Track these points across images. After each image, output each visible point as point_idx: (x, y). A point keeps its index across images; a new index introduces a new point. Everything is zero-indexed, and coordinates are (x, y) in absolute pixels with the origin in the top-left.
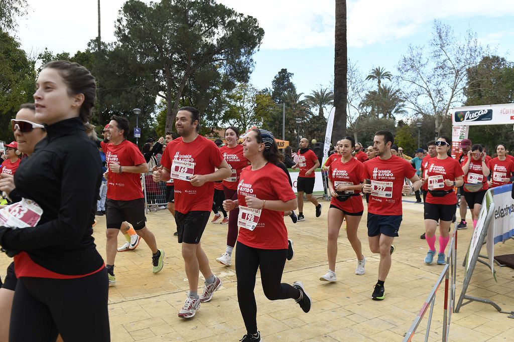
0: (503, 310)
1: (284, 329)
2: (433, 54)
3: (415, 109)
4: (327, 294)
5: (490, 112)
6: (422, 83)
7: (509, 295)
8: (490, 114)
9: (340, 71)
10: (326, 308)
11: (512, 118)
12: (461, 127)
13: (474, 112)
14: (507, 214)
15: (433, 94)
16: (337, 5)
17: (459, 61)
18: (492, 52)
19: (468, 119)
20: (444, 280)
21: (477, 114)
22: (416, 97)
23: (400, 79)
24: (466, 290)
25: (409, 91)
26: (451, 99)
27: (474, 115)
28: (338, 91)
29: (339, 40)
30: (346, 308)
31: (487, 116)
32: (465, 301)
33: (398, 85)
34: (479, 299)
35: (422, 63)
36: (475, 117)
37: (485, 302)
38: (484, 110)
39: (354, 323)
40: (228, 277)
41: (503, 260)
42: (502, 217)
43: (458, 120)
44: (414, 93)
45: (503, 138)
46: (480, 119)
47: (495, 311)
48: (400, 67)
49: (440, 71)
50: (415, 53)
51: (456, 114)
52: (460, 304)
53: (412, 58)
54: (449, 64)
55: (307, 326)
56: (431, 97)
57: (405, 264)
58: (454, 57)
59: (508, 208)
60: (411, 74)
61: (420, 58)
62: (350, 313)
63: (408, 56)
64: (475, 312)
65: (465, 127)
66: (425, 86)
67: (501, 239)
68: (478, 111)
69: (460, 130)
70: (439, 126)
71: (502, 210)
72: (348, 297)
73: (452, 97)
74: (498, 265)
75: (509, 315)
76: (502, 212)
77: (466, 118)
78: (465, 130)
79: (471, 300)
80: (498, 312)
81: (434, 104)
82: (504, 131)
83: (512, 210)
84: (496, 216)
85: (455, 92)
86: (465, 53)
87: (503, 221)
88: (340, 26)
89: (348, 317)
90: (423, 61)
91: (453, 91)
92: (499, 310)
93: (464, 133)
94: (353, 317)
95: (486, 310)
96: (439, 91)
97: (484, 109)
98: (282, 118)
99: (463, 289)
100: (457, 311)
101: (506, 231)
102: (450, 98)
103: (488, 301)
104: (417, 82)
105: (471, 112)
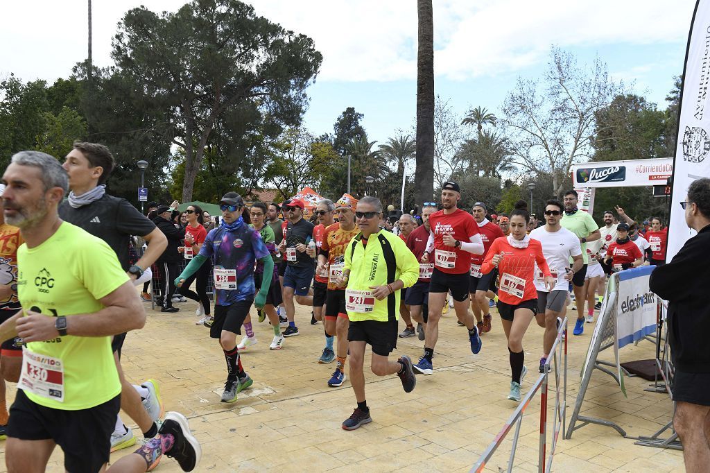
0: (628, 435)
1: (335, 466)
2: (550, 91)
3: (526, 164)
4: (396, 417)
5: (623, 170)
6: (534, 129)
7: (638, 414)
8: (622, 173)
9: (424, 112)
10: (393, 437)
11: (651, 178)
12: (585, 190)
13: (602, 169)
14: (638, 307)
15: (550, 145)
16: (421, 23)
17: (584, 101)
18: (626, 89)
19: (594, 179)
20: (539, 393)
21: (606, 173)
22: (527, 148)
23: (507, 124)
24: (579, 408)
25: (518, 140)
26: (574, 152)
27: (602, 174)
28: (421, 140)
29: (423, 70)
30: (421, 435)
31: (619, 175)
32: (578, 423)
33: (504, 132)
34: (597, 421)
35: (536, 102)
36: (603, 177)
37: (603, 424)
38: (614, 168)
39: (431, 456)
40: (261, 397)
41: (632, 367)
42: (632, 310)
43: (580, 180)
44: (525, 143)
45: (643, 204)
46: (609, 179)
47: (618, 436)
48: (507, 108)
49: (559, 115)
50: (526, 90)
51: (579, 172)
52: (572, 428)
53: (522, 96)
54: (571, 105)
55: (367, 461)
56: (547, 148)
57: (505, 375)
58: (577, 95)
59: (640, 298)
60: (521, 118)
61: (533, 96)
62: (426, 442)
63: (517, 93)
64: (592, 438)
65: (590, 190)
66: (540, 134)
67: (630, 339)
68: (607, 168)
69: (583, 193)
70: (558, 188)
71: (632, 301)
72: (425, 421)
73: (575, 149)
74: (627, 375)
75: (635, 441)
76: (632, 303)
77: (591, 178)
78: (590, 193)
79: (587, 422)
80: (622, 437)
81: (551, 159)
82: (643, 194)
83: (645, 301)
84: (624, 310)
85: (578, 144)
86: (592, 90)
87: (633, 316)
88: (424, 51)
89: (423, 448)
90: (537, 101)
91: (577, 141)
92: (623, 435)
93: (589, 198)
94: (430, 448)
95: (606, 435)
96: (557, 142)
97: (615, 165)
98: (347, 176)
99: (576, 407)
100: (568, 437)
101: (637, 328)
102: (572, 150)
103: (609, 423)
104: (527, 129)
105: (598, 170)
